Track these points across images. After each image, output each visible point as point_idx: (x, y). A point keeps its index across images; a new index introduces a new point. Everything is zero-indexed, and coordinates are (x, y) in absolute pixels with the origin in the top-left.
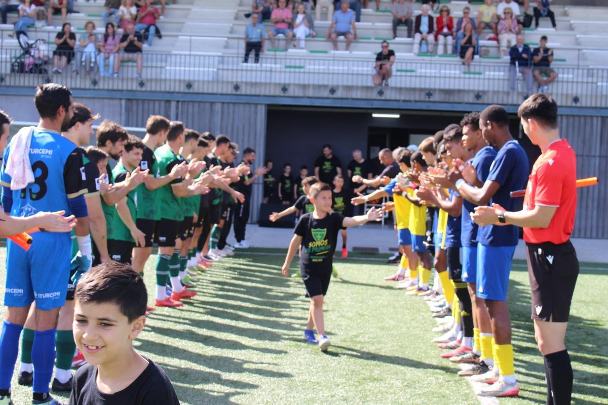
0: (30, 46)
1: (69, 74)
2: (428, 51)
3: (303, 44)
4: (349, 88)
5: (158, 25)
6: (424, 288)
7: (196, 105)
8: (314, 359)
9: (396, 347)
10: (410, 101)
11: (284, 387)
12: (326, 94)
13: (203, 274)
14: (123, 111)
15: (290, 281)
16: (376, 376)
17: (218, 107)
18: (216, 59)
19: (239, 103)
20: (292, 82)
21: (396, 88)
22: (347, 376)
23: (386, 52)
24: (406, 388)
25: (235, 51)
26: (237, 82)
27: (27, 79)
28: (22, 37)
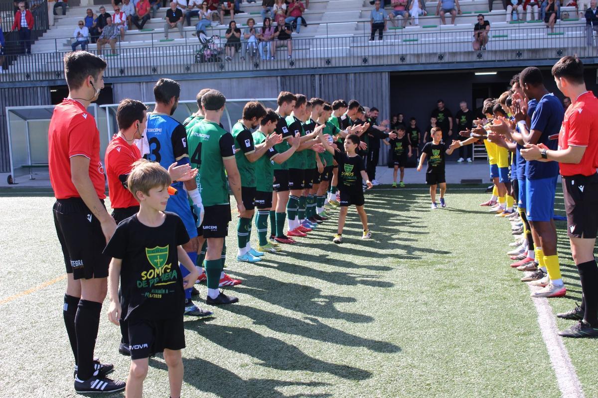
0: (208, 41)
1: (237, 61)
2: (519, 19)
3: (417, 21)
4: (454, 54)
5: (303, 16)
6: (509, 211)
7: (335, 76)
9: (476, 260)
10: (504, 61)
11: (380, 295)
12: (436, 60)
14: (279, 85)
16: (455, 284)
17: (352, 76)
18: (348, 39)
19: (368, 72)
20: (408, 52)
21: (492, 51)
22: (432, 285)
23: (482, 23)
24: (477, 292)
25: (362, 32)
26: (365, 56)
27: (206, 67)
28: (202, 36)
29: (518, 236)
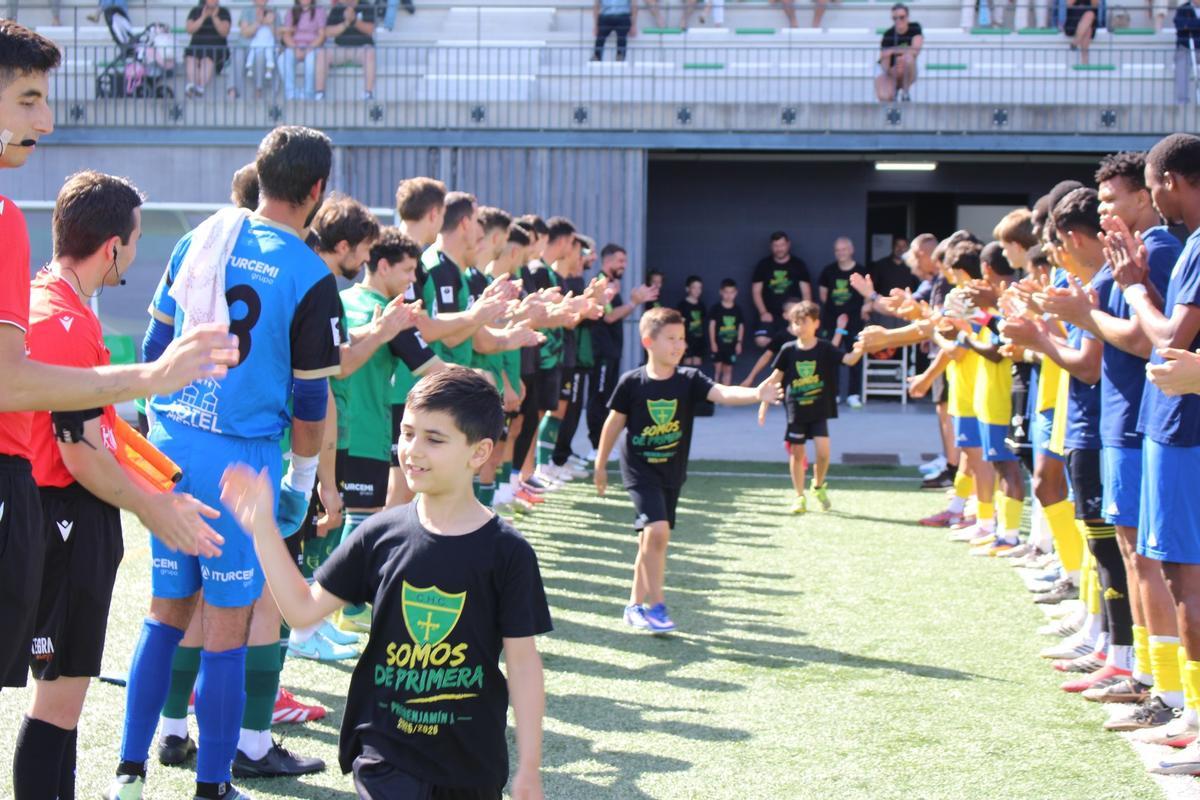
0: (136, 39)
1: (220, 98)
2: (994, 23)
3: (719, 15)
4: (824, 109)
6: (1008, 541)
7: (494, 154)
8: (786, 698)
10: (958, 133)
12: (774, 122)
13: (526, 518)
14: (339, 172)
15: (716, 531)
16: (925, 734)
17: (542, 158)
18: (535, 53)
19: (588, 149)
20: (700, 99)
21: (927, 106)
22: (862, 735)
23: (902, 28)
24: (994, 758)
25: (575, 36)
26: (581, 103)
27: (131, 111)
28: (118, 21)
29: (1051, 606)
